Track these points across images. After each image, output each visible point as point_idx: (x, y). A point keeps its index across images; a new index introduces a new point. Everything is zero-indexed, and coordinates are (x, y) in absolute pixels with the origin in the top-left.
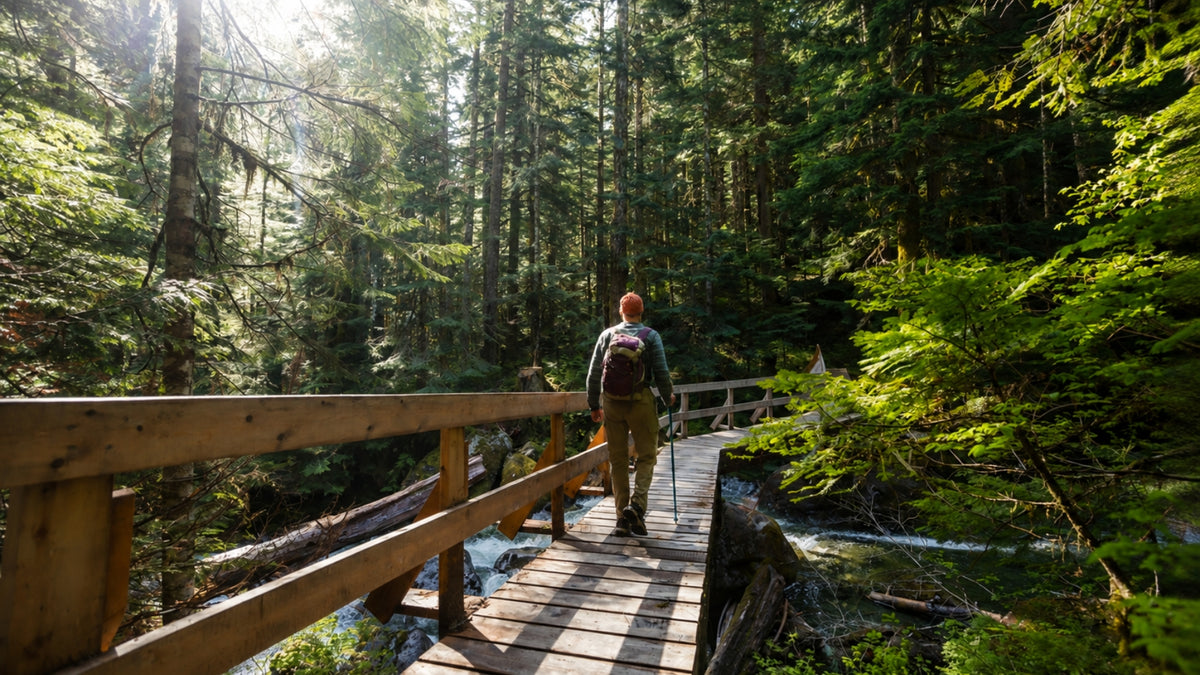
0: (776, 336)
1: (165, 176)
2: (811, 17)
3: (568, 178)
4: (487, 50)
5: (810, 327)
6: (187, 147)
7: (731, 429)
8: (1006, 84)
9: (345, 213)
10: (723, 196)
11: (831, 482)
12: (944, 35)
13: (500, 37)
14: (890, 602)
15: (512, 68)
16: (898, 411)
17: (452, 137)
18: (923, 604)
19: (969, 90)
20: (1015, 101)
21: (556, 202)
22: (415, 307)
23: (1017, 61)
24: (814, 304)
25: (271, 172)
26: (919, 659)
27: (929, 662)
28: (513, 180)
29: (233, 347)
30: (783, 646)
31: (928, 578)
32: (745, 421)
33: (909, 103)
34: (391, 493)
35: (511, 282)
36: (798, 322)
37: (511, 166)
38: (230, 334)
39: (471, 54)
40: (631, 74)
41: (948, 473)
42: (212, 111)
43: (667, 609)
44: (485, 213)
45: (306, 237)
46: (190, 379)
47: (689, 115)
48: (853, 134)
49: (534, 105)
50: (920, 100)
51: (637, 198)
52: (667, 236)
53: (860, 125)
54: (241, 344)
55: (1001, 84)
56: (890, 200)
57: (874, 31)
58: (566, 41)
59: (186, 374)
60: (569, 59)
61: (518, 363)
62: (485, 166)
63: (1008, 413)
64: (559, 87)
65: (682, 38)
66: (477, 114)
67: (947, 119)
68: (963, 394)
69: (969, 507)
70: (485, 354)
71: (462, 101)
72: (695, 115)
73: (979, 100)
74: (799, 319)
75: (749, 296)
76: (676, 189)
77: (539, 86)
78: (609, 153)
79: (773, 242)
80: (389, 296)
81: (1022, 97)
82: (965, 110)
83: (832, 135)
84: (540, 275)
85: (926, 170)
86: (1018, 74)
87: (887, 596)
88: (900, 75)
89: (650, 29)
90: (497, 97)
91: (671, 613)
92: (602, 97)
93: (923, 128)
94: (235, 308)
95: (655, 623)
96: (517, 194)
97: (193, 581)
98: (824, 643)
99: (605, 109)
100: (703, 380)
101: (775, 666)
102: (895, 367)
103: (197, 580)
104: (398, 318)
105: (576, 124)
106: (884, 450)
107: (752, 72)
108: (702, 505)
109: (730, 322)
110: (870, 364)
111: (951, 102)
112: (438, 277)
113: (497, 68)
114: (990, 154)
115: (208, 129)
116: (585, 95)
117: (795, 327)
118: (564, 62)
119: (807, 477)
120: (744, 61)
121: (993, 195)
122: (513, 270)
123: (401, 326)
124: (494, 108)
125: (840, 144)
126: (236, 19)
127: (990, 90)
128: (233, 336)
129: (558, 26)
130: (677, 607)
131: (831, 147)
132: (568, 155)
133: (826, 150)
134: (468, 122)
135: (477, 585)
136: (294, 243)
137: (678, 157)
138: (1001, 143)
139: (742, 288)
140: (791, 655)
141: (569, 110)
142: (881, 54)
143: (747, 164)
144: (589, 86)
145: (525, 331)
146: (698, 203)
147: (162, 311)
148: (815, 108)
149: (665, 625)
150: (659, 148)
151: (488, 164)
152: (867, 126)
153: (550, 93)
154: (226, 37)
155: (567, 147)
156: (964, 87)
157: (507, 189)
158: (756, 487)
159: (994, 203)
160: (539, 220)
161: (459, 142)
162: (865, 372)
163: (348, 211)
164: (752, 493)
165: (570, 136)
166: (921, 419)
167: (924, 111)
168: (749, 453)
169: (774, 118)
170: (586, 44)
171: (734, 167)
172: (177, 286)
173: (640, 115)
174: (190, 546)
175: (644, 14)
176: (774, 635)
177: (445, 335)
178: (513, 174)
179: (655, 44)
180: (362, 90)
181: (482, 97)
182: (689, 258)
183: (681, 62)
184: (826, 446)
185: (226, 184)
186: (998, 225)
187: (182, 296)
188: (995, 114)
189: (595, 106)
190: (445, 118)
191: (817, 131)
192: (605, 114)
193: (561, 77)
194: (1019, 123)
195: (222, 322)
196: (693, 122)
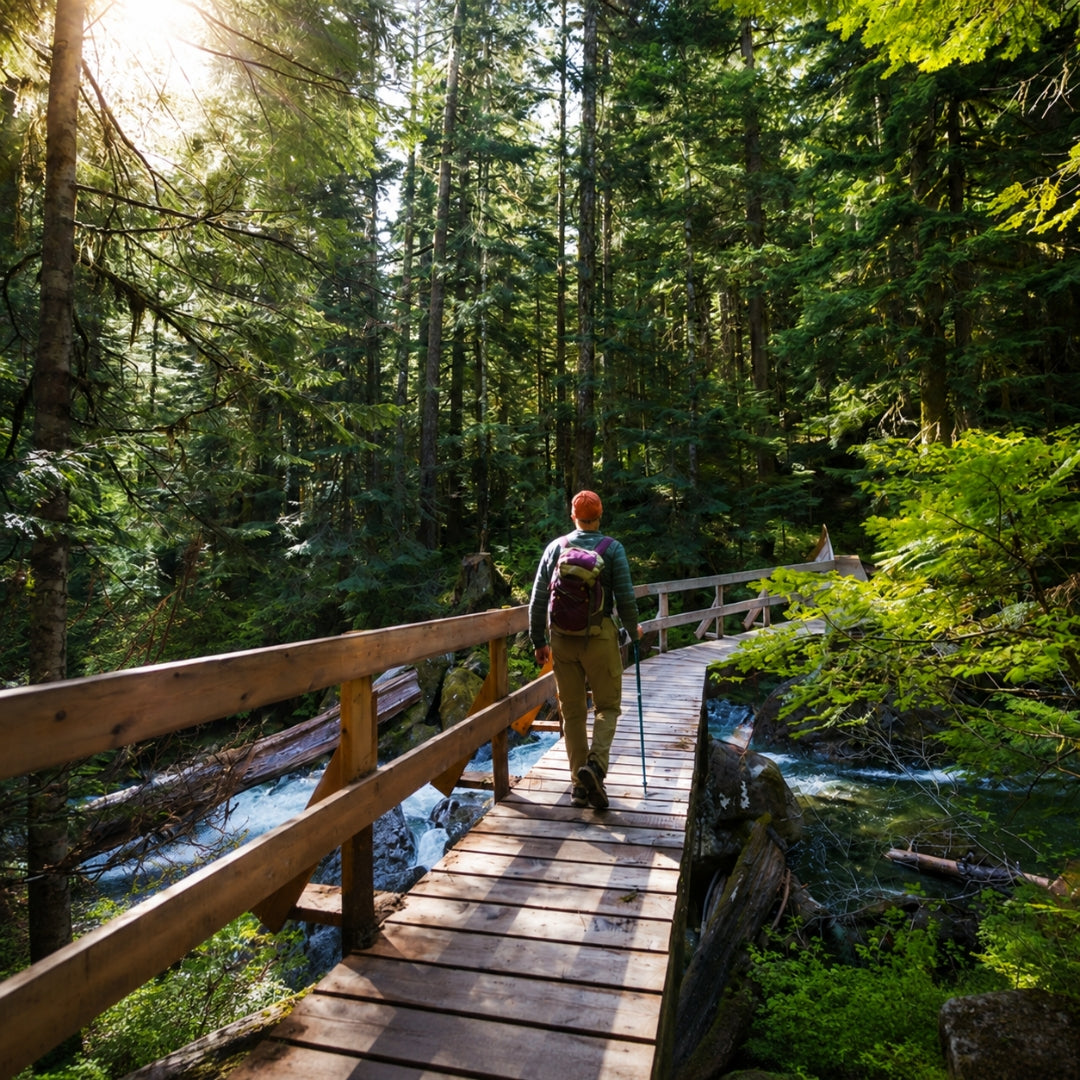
0: (774, 514)
1: (34, 312)
2: (815, 112)
3: (522, 314)
4: (424, 154)
5: (814, 502)
6: (58, 281)
7: (720, 638)
8: (1049, 200)
9: (251, 365)
10: (709, 336)
11: (840, 710)
12: (974, 136)
13: (440, 136)
14: (913, 862)
15: (454, 176)
16: (919, 622)
17: (382, 262)
18: (953, 864)
19: (1005, 206)
20: (1060, 223)
21: (509, 346)
22: (337, 476)
23: (1062, 173)
24: (819, 474)
25: (163, 313)
26: (950, 944)
27: (961, 948)
28: (456, 318)
29: (115, 528)
30: (783, 933)
31: (960, 831)
32: (737, 625)
33: (933, 223)
34: (306, 718)
35: (453, 445)
36: (799, 497)
37: (453, 300)
38: (112, 510)
39: (405, 160)
40: (599, 184)
41: (982, 699)
42: (91, 239)
43: (634, 904)
44: (422, 359)
45: (205, 390)
46: (63, 570)
47: (668, 235)
48: (866, 261)
49: (481, 223)
50: (946, 219)
51: (605, 340)
52: (642, 387)
53: (875, 249)
54: (127, 524)
55: (1043, 200)
56: (911, 344)
57: (891, 133)
58: (520, 141)
59: (59, 565)
60: (522, 165)
61: (463, 546)
62: (422, 299)
63: (1054, 628)
64: (511, 200)
65: (659, 137)
66: (413, 235)
67: (978, 244)
68: (997, 598)
69: (1007, 741)
70: (422, 535)
71: (394, 218)
72: (676, 234)
73: (1016, 220)
74: (802, 492)
75: (741, 462)
76: (652, 326)
77: (487, 200)
78: (571, 283)
79: (769, 395)
80: (306, 463)
81: (1069, 218)
82: (1000, 232)
83: (841, 261)
84: (489, 436)
85: (954, 306)
86: (1064, 188)
87: (909, 853)
88: (922, 185)
89: (619, 128)
90: (435, 213)
91: (638, 909)
92: (563, 213)
93: (950, 255)
94: (119, 478)
95: (619, 925)
96: (460, 332)
97: (65, 836)
98: (833, 923)
99: (567, 228)
100: (687, 575)
101: (773, 961)
102: (914, 563)
103: (70, 835)
104: (316, 490)
105: (533, 247)
106: (902, 670)
107: (743, 182)
108: (682, 746)
109: (717, 496)
110: (885, 557)
111: (981, 221)
112: (364, 444)
113: (436, 177)
114: (1030, 286)
115: (85, 261)
116: (542, 210)
117: (797, 503)
118: (518, 169)
119: (811, 704)
120: (734, 167)
121: (1034, 338)
122: (456, 430)
123: (320, 500)
124: (432, 227)
125: (849, 273)
126: (118, 120)
127: (1031, 207)
128: (116, 513)
129: (510, 123)
130: (648, 899)
131: (840, 276)
132: (522, 285)
133: (833, 280)
134: (400, 244)
135: (409, 843)
136: (191, 396)
137: (656, 288)
138: (1044, 272)
139: (732, 451)
140: (793, 946)
141: (522, 229)
142: (899, 160)
143: (738, 298)
144: (547, 199)
145: (471, 506)
146: (680, 345)
147: (30, 489)
148: (821, 227)
149: (631, 925)
150: (632, 277)
151: (424, 298)
152: (883, 249)
153: (500, 208)
154: (107, 143)
155: (522, 275)
156: (999, 204)
157: (448, 329)
158: (751, 713)
159: (1036, 348)
160: (486, 367)
161: (390, 269)
162: (880, 567)
163: (256, 363)
164: (745, 722)
165: (525, 262)
166: (948, 630)
167: (951, 233)
168: (739, 674)
169: (770, 240)
170: (545, 144)
171: (723, 301)
172: (48, 458)
173: (609, 236)
174: (62, 791)
175: (615, 108)
176: (772, 917)
177: (373, 511)
178: (456, 309)
179: (627, 145)
180: (269, 217)
181: (418, 214)
182: (669, 416)
183: (658, 167)
184: (832, 664)
185: (110, 322)
186: (1041, 377)
187: (53, 470)
188: (1036, 238)
189: (554, 223)
190: (374, 240)
191: (823, 257)
192: (567, 235)
193: (513, 188)
194: (1066, 246)
195: (103, 496)
196: (673, 244)
